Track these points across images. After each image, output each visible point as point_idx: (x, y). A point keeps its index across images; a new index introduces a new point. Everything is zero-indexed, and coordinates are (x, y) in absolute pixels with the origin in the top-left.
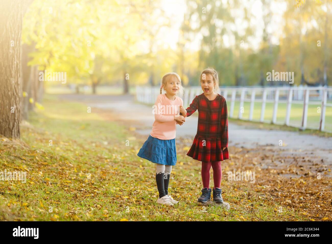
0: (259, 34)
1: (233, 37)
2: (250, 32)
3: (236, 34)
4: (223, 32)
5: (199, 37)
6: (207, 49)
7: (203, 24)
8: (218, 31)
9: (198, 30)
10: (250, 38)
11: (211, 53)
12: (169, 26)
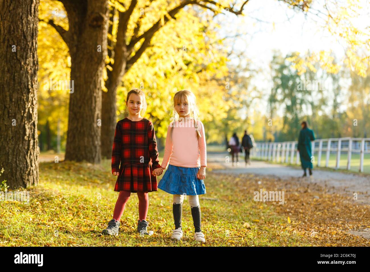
0: (331, 103)
1: (310, 106)
2: (323, 102)
3: (312, 104)
4: (302, 102)
5: (283, 106)
6: (290, 116)
7: (286, 96)
8: (298, 101)
9: (283, 101)
10: (323, 107)
11: (293, 119)
12: (259, 98)
